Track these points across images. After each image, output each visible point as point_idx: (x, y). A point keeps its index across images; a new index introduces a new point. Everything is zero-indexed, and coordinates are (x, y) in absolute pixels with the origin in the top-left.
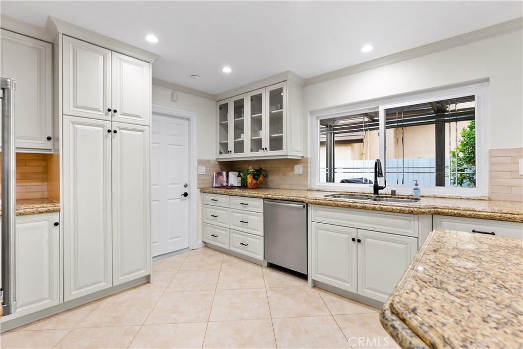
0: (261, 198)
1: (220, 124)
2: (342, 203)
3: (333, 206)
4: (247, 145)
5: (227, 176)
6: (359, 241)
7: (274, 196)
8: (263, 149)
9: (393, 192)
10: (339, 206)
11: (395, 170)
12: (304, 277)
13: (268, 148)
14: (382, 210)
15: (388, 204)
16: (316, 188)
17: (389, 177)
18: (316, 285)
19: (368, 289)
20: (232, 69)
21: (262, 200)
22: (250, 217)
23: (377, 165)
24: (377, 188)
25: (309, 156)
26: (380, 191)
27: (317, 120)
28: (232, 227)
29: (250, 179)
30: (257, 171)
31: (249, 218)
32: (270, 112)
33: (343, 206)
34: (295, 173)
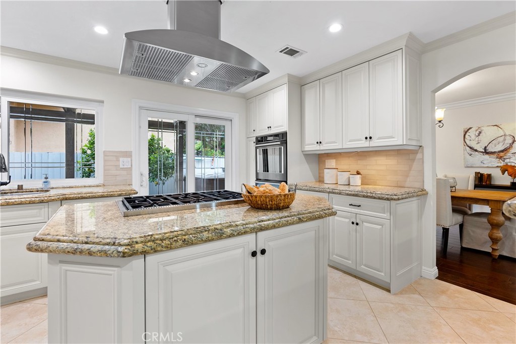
9: (20, 187)
14: (8, 204)
15: (15, 198)
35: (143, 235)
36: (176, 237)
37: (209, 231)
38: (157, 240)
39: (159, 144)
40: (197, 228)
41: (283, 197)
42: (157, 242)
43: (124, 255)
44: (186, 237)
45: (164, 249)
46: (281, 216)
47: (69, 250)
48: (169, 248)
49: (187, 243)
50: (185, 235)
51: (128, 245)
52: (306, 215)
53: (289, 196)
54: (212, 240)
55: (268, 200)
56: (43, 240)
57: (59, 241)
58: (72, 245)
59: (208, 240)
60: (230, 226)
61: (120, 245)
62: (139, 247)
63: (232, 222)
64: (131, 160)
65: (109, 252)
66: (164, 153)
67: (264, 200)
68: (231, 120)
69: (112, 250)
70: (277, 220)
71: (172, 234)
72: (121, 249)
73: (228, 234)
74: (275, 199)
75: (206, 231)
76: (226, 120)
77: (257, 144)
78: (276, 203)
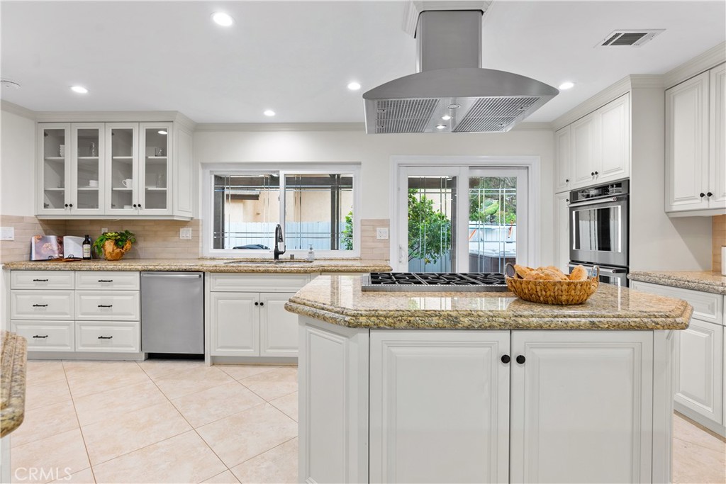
0: (136, 270)
1: (45, 160)
2: (245, 268)
3: (235, 272)
4: (105, 198)
5: (61, 243)
6: (262, 304)
7: (157, 267)
8: (135, 206)
9: (292, 257)
10: (242, 272)
11: (294, 235)
12: (200, 358)
13: (143, 205)
14: (282, 272)
15: (287, 266)
16: (209, 256)
17: (287, 241)
18: (216, 361)
19: (270, 349)
20: (89, 91)
21: (138, 274)
22: (115, 298)
23: (278, 229)
24: (277, 253)
25: (200, 218)
26: (280, 256)
27: (211, 174)
28: (80, 317)
29: (109, 247)
30: (121, 234)
31: (114, 300)
32: (146, 157)
33: (246, 272)
34: (181, 238)
35: (368, 309)
36: (401, 316)
37: (441, 316)
38: (381, 316)
39: (431, 208)
40: (427, 311)
41: (565, 287)
42: (380, 318)
43: (349, 325)
44: (412, 319)
45: (387, 327)
46: (555, 314)
47: (310, 313)
48: (393, 327)
49: (412, 326)
50: (411, 316)
51: (354, 316)
52: (609, 319)
53: (579, 286)
54: (443, 328)
55: (538, 288)
56: (294, 302)
57: (304, 304)
58: (313, 309)
59: (437, 328)
60: (470, 315)
61: (347, 315)
62: (363, 320)
63: (474, 311)
64: (389, 231)
65: (338, 320)
66: (435, 221)
67: (532, 289)
68: (528, 167)
69: (340, 318)
70: (547, 319)
71: (397, 313)
72: (347, 319)
73: (465, 325)
74: (552, 288)
75: (436, 316)
76: (519, 168)
77: (572, 203)
78: (552, 294)
